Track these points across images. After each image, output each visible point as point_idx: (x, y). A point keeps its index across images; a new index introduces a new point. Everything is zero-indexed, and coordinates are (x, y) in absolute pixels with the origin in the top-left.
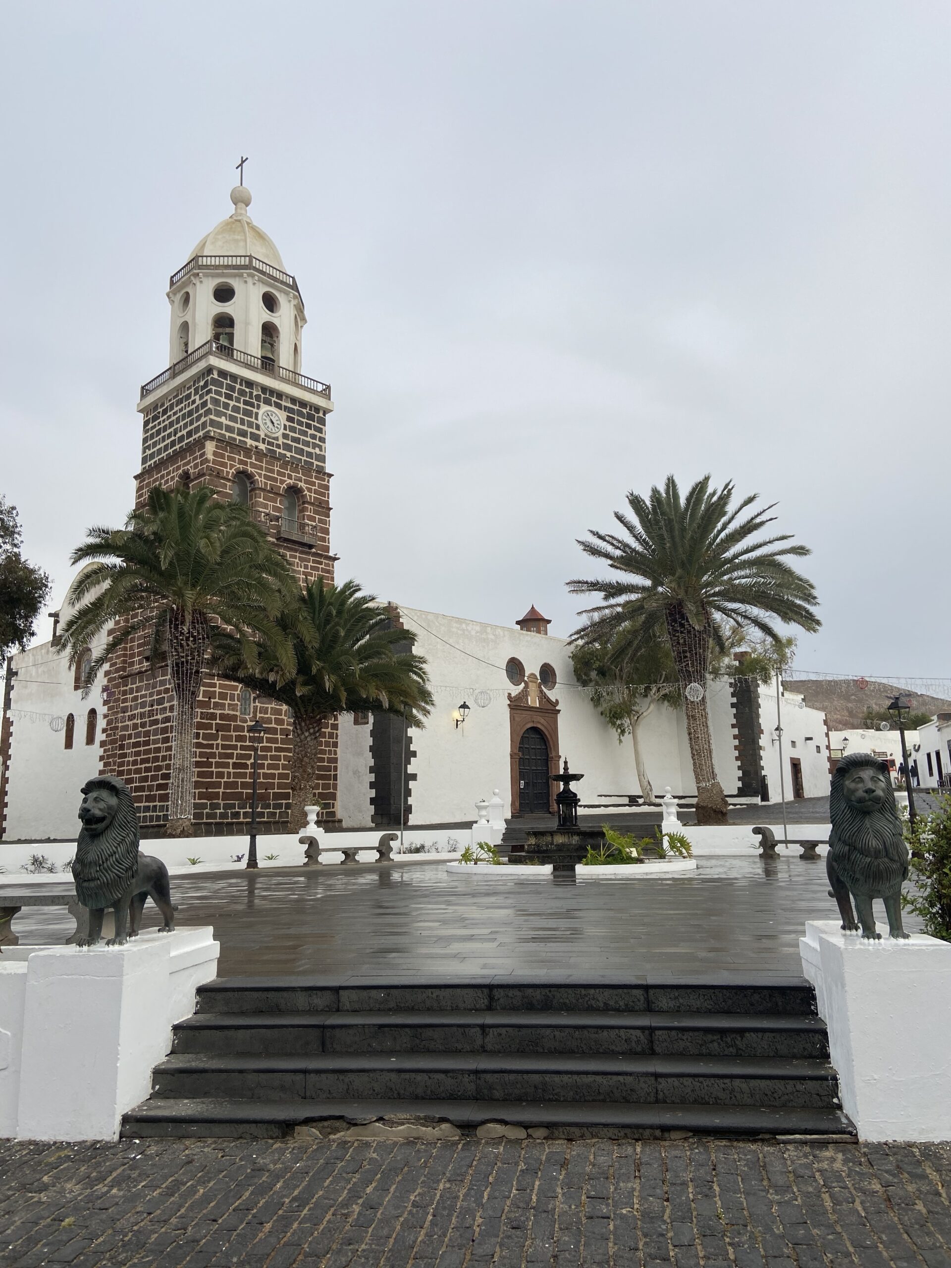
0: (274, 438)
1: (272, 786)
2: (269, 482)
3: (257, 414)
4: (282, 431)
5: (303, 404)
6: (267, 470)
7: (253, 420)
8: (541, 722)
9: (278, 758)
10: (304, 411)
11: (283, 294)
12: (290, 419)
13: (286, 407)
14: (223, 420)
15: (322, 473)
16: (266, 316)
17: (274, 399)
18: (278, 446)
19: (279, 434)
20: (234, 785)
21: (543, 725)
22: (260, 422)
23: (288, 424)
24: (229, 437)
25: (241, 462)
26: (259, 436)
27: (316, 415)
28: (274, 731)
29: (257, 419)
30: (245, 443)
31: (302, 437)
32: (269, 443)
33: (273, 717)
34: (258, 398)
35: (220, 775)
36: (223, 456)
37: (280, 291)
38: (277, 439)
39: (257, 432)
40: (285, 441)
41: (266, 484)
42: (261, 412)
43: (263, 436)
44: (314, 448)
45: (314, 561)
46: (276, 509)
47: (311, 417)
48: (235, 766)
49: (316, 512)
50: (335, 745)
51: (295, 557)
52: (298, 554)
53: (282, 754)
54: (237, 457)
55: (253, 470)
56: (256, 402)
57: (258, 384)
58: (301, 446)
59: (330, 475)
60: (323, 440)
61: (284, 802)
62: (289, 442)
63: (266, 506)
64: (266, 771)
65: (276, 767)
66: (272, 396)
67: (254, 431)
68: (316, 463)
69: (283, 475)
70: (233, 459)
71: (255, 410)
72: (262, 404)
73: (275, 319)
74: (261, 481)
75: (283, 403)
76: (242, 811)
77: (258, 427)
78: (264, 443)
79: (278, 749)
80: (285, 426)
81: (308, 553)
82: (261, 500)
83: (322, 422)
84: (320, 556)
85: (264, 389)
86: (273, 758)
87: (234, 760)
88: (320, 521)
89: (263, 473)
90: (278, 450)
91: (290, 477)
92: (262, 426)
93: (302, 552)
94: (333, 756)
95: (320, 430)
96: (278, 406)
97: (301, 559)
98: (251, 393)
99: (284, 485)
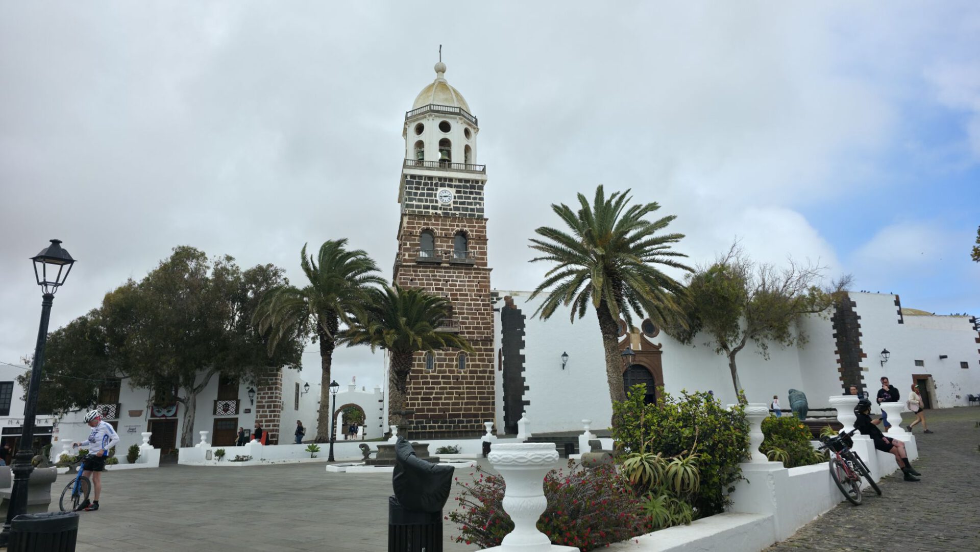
0: (448, 206)
1: (448, 410)
2: (443, 232)
3: (436, 194)
4: (453, 199)
5: (467, 181)
6: (442, 225)
7: (434, 198)
8: (644, 361)
9: (452, 393)
10: (468, 185)
11: (453, 120)
12: (458, 192)
13: (455, 186)
14: (414, 203)
15: (481, 219)
16: (443, 135)
17: (447, 183)
18: (451, 210)
19: (451, 202)
20: (423, 410)
21: (645, 362)
22: (438, 198)
23: (457, 195)
24: (418, 211)
25: (425, 224)
26: (437, 206)
27: (476, 185)
28: (449, 377)
29: (435, 197)
30: (429, 212)
31: (466, 201)
32: (444, 209)
33: (447, 369)
34: (436, 185)
35: (413, 405)
36: (413, 223)
37: (451, 118)
38: (450, 205)
39: (436, 204)
40: (455, 205)
41: (441, 234)
42: (438, 192)
43: (440, 205)
44: (475, 205)
45: (475, 273)
46: (448, 247)
47: (472, 187)
48: (422, 399)
49: (476, 243)
50: (493, 383)
51: (462, 273)
52: (463, 271)
53: (454, 391)
54: (422, 222)
55: (433, 227)
56: (435, 188)
57: (435, 177)
58: (466, 206)
59: (487, 220)
60: (482, 199)
61: (457, 419)
62: (458, 205)
63: (442, 246)
64: (443, 401)
65: (450, 399)
66: (445, 182)
67: (434, 204)
68: (477, 214)
69: (454, 226)
70: (420, 224)
71: (434, 192)
72: (439, 188)
73: (447, 135)
74: (438, 232)
75: (453, 183)
76: (428, 425)
77: (436, 202)
78: (441, 209)
79: (450, 388)
80: (455, 197)
81: (469, 269)
82: (439, 243)
83: (481, 188)
84: (479, 269)
85: (440, 179)
86: (447, 393)
87: (422, 396)
88: (480, 248)
89: (440, 227)
90: (450, 212)
91: (458, 226)
92: (439, 200)
93: (466, 269)
94: (491, 390)
95: (479, 194)
96: (450, 186)
97: (465, 273)
98: (432, 183)
99: (454, 232)
